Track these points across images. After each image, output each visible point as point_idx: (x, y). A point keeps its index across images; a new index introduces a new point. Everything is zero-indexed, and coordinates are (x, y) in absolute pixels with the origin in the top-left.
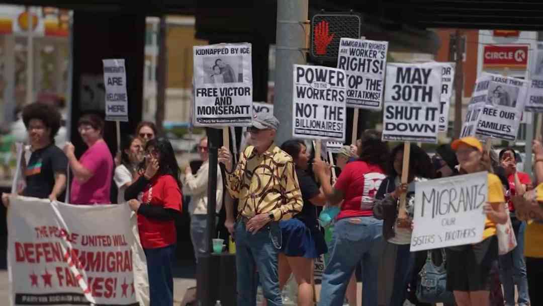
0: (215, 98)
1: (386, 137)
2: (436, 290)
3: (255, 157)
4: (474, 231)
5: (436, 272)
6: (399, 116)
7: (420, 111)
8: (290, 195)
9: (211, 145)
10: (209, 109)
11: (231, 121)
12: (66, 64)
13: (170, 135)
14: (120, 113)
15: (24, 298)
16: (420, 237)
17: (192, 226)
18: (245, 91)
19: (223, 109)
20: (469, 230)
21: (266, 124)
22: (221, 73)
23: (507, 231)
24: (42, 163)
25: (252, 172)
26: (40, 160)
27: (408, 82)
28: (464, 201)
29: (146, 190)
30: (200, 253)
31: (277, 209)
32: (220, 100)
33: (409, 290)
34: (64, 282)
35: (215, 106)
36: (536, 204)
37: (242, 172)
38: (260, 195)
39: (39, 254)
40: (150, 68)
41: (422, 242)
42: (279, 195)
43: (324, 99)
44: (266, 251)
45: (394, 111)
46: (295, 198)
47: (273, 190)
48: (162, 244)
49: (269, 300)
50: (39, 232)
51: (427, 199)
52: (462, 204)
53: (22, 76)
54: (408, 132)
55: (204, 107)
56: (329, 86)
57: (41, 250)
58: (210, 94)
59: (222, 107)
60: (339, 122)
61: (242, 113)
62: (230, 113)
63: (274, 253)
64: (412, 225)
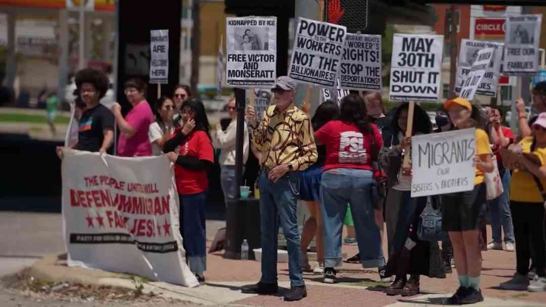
0: (243, 63)
1: (392, 98)
2: (435, 230)
3: (276, 116)
4: (467, 180)
5: (434, 214)
6: (404, 79)
7: (423, 75)
8: (306, 148)
9: (238, 105)
10: (238, 73)
11: (257, 83)
12: (113, 35)
13: (203, 96)
14: (161, 76)
15: (78, 238)
16: (419, 184)
17: (222, 176)
18: (270, 58)
19: (250, 73)
20: (462, 179)
21: (289, 85)
22: (249, 42)
23: (495, 179)
24: (93, 120)
25: (273, 128)
26: (91, 118)
27: (413, 50)
28: (455, 153)
29: (183, 144)
30: (229, 198)
31: (295, 160)
32: (248, 65)
33: (411, 230)
34: (113, 223)
35: (244, 70)
36: (521, 156)
37: (265, 128)
38: (280, 148)
39: (90, 200)
40: (186, 38)
41: (421, 189)
42: (296, 148)
43: (321, 51)
44: (285, 197)
45: (400, 75)
46: (311, 151)
47: (292, 144)
48: (197, 189)
49: (289, 239)
50: (88, 181)
51: (423, 152)
52: (454, 155)
53: (75, 45)
54: (412, 94)
55: (233, 71)
56: (328, 41)
57: (91, 197)
58: (240, 59)
59: (249, 71)
60: (333, 72)
61: (267, 77)
62: (256, 76)
63: (293, 198)
64: (412, 174)
